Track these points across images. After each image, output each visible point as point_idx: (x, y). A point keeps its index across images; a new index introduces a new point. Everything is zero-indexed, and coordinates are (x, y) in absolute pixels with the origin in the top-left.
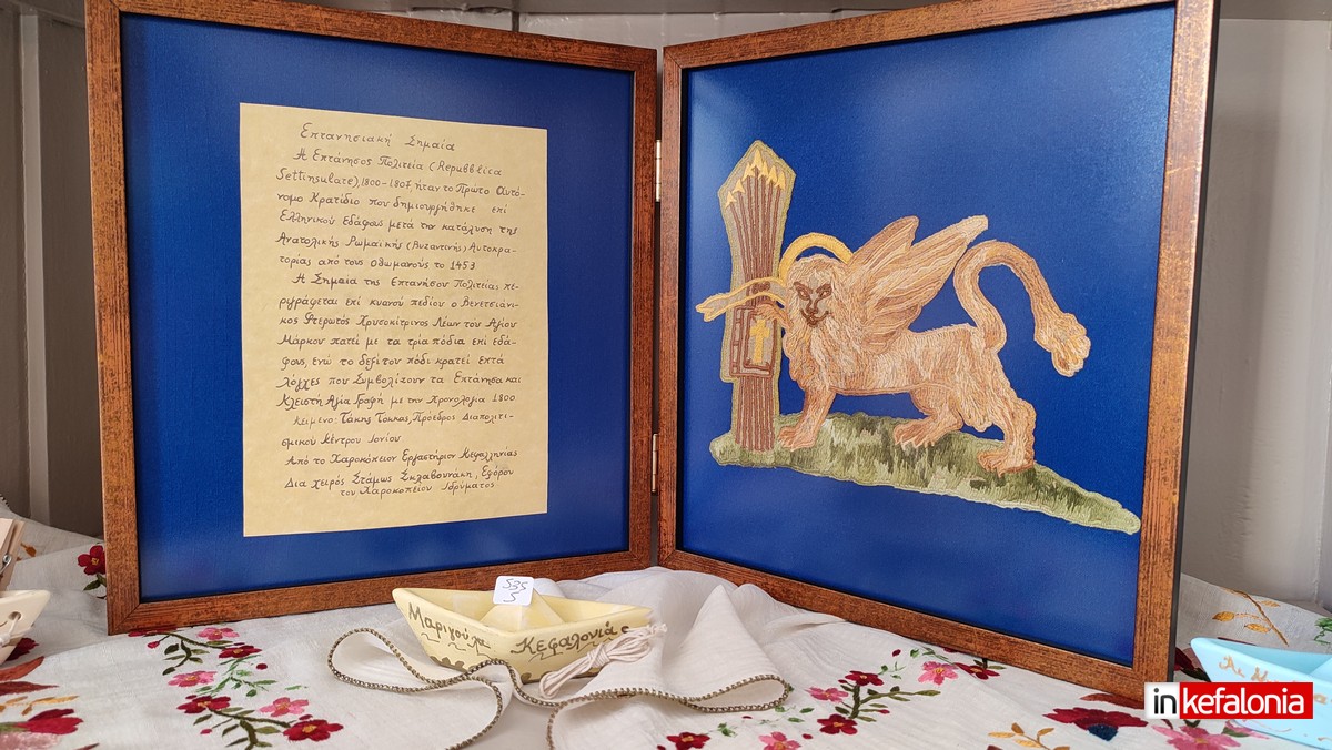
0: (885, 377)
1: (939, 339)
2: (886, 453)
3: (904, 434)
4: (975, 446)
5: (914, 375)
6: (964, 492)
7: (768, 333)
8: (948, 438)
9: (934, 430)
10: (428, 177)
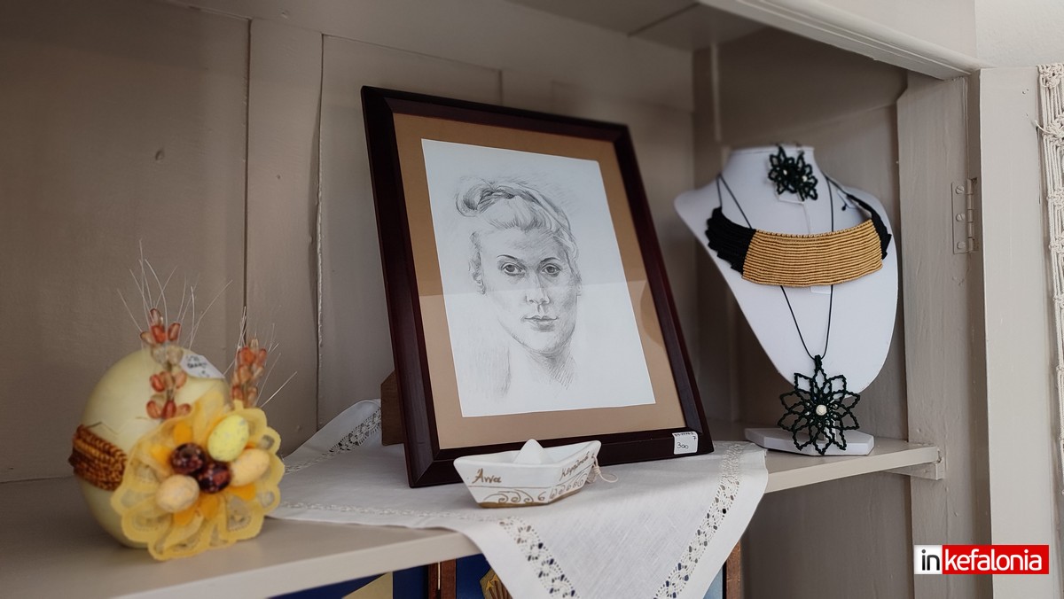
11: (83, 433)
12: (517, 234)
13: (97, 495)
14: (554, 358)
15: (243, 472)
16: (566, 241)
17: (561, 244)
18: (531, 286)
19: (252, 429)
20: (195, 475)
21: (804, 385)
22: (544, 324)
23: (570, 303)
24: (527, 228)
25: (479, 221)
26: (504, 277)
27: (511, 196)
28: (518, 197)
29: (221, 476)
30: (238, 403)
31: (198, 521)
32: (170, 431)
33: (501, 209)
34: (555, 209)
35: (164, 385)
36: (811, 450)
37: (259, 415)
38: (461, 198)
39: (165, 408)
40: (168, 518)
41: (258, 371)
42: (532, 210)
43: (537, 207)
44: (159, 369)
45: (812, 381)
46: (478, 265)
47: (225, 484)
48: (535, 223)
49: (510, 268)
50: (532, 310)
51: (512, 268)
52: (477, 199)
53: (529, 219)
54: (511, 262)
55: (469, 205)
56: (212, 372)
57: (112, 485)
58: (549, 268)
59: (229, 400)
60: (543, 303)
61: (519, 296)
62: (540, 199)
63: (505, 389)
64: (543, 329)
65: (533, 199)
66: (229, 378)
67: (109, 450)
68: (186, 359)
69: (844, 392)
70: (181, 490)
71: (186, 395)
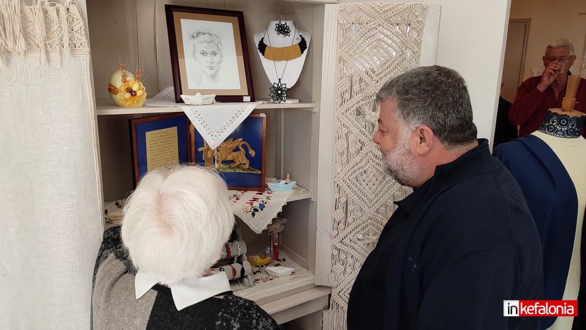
0: (230, 158)
1: (237, 153)
2: (230, 168)
3: (232, 165)
4: (242, 165)
5: (233, 157)
6: (241, 171)
7: (211, 153)
8: (238, 165)
9: (237, 164)
10: (165, 137)
11: (110, 85)
12: (206, 44)
13: (114, 96)
14: (213, 77)
15: (139, 93)
16: (220, 46)
17: (218, 47)
18: (209, 58)
19: (140, 85)
20: (130, 93)
21: (276, 86)
22: (211, 68)
23: (219, 63)
24: (209, 43)
25: (196, 41)
26: (201, 55)
27: (205, 34)
28: (207, 34)
29: (135, 93)
30: (137, 81)
31: (131, 101)
32: (125, 85)
33: (201, 37)
34: (217, 37)
35: (124, 76)
36: (277, 102)
37: (141, 84)
38: (191, 35)
39: (125, 81)
40: (126, 100)
41: (140, 75)
42: (211, 38)
43: (212, 37)
44: (123, 74)
45: (278, 85)
46: (195, 53)
47: (136, 95)
48: (211, 41)
49: (203, 53)
50: (208, 64)
51: (204, 53)
52: (195, 35)
53: (210, 40)
54: (204, 52)
55: (193, 37)
56: (132, 75)
57: (116, 94)
58: (214, 54)
59: (135, 80)
60: (212, 63)
61: (205, 61)
62: (213, 35)
63: (200, 83)
64: (211, 69)
65: (211, 35)
66: (135, 77)
67: (115, 88)
68: (127, 73)
69: (285, 88)
70: (128, 95)
71: (128, 79)
